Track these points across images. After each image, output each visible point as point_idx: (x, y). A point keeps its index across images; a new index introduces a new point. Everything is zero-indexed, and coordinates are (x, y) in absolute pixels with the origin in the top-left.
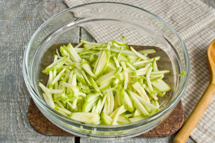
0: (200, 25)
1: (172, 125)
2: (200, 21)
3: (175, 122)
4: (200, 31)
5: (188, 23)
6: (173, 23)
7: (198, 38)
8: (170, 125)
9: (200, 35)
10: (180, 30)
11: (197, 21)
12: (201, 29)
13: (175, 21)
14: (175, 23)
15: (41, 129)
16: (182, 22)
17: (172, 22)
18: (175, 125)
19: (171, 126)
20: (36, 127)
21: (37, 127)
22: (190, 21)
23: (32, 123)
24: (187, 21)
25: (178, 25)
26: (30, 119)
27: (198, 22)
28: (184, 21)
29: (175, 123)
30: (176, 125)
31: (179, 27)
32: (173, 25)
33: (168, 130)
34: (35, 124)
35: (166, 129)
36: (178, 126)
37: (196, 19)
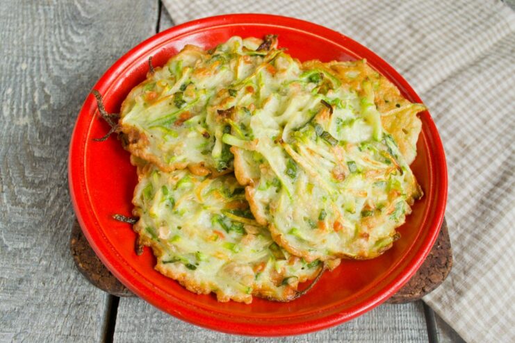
0: (477, 46)
1: (427, 275)
2: (475, 37)
3: (433, 266)
4: (478, 59)
5: (447, 39)
6: (412, 35)
7: (473, 74)
8: (421, 274)
9: (478, 68)
10: (429, 55)
11: (468, 35)
12: (479, 57)
13: (417, 31)
14: (418, 36)
15: (103, 280)
16: (435, 35)
17: (409, 31)
18: (432, 274)
19: (424, 278)
20: (91, 275)
21: (93, 275)
22: (452, 36)
23: (80, 265)
24: (445, 34)
25: (426, 41)
26: (75, 255)
27: (470, 39)
28: (439, 32)
29: (432, 271)
30: (434, 276)
31: (426, 46)
32: (413, 40)
33: (416, 287)
34: (87, 267)
35: (412, 285)
36: (439, 277)
37: (467, 31)
